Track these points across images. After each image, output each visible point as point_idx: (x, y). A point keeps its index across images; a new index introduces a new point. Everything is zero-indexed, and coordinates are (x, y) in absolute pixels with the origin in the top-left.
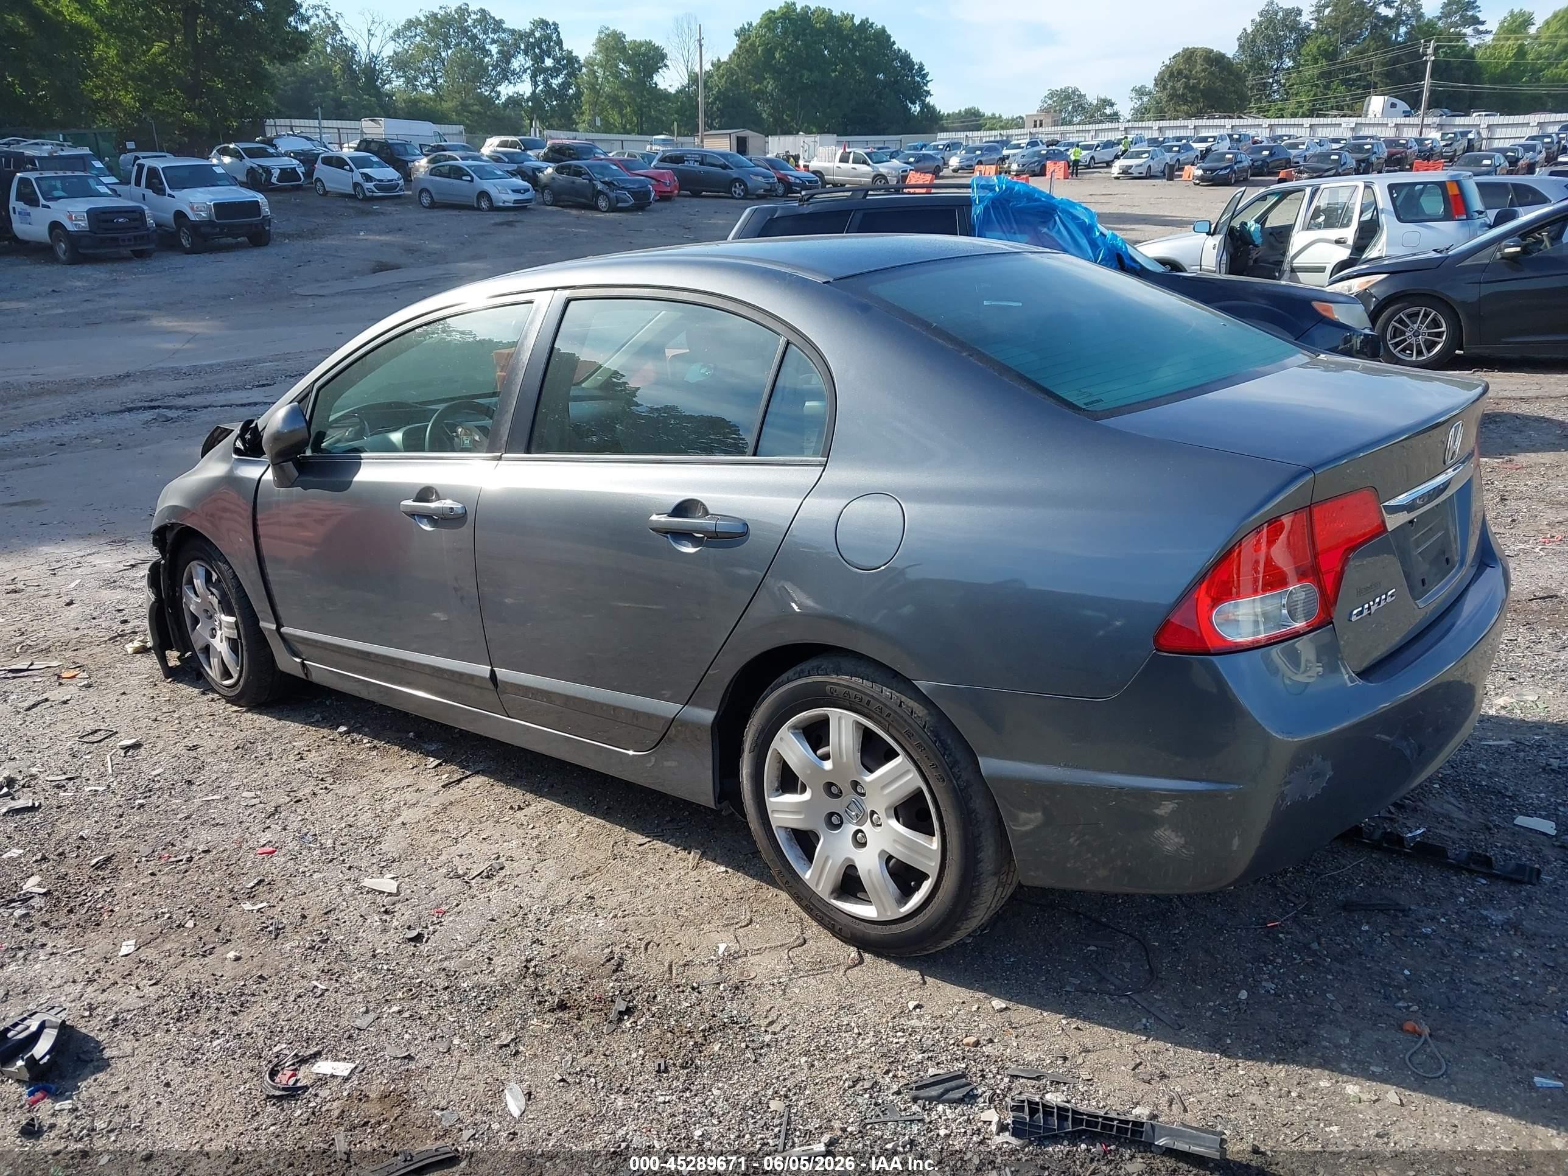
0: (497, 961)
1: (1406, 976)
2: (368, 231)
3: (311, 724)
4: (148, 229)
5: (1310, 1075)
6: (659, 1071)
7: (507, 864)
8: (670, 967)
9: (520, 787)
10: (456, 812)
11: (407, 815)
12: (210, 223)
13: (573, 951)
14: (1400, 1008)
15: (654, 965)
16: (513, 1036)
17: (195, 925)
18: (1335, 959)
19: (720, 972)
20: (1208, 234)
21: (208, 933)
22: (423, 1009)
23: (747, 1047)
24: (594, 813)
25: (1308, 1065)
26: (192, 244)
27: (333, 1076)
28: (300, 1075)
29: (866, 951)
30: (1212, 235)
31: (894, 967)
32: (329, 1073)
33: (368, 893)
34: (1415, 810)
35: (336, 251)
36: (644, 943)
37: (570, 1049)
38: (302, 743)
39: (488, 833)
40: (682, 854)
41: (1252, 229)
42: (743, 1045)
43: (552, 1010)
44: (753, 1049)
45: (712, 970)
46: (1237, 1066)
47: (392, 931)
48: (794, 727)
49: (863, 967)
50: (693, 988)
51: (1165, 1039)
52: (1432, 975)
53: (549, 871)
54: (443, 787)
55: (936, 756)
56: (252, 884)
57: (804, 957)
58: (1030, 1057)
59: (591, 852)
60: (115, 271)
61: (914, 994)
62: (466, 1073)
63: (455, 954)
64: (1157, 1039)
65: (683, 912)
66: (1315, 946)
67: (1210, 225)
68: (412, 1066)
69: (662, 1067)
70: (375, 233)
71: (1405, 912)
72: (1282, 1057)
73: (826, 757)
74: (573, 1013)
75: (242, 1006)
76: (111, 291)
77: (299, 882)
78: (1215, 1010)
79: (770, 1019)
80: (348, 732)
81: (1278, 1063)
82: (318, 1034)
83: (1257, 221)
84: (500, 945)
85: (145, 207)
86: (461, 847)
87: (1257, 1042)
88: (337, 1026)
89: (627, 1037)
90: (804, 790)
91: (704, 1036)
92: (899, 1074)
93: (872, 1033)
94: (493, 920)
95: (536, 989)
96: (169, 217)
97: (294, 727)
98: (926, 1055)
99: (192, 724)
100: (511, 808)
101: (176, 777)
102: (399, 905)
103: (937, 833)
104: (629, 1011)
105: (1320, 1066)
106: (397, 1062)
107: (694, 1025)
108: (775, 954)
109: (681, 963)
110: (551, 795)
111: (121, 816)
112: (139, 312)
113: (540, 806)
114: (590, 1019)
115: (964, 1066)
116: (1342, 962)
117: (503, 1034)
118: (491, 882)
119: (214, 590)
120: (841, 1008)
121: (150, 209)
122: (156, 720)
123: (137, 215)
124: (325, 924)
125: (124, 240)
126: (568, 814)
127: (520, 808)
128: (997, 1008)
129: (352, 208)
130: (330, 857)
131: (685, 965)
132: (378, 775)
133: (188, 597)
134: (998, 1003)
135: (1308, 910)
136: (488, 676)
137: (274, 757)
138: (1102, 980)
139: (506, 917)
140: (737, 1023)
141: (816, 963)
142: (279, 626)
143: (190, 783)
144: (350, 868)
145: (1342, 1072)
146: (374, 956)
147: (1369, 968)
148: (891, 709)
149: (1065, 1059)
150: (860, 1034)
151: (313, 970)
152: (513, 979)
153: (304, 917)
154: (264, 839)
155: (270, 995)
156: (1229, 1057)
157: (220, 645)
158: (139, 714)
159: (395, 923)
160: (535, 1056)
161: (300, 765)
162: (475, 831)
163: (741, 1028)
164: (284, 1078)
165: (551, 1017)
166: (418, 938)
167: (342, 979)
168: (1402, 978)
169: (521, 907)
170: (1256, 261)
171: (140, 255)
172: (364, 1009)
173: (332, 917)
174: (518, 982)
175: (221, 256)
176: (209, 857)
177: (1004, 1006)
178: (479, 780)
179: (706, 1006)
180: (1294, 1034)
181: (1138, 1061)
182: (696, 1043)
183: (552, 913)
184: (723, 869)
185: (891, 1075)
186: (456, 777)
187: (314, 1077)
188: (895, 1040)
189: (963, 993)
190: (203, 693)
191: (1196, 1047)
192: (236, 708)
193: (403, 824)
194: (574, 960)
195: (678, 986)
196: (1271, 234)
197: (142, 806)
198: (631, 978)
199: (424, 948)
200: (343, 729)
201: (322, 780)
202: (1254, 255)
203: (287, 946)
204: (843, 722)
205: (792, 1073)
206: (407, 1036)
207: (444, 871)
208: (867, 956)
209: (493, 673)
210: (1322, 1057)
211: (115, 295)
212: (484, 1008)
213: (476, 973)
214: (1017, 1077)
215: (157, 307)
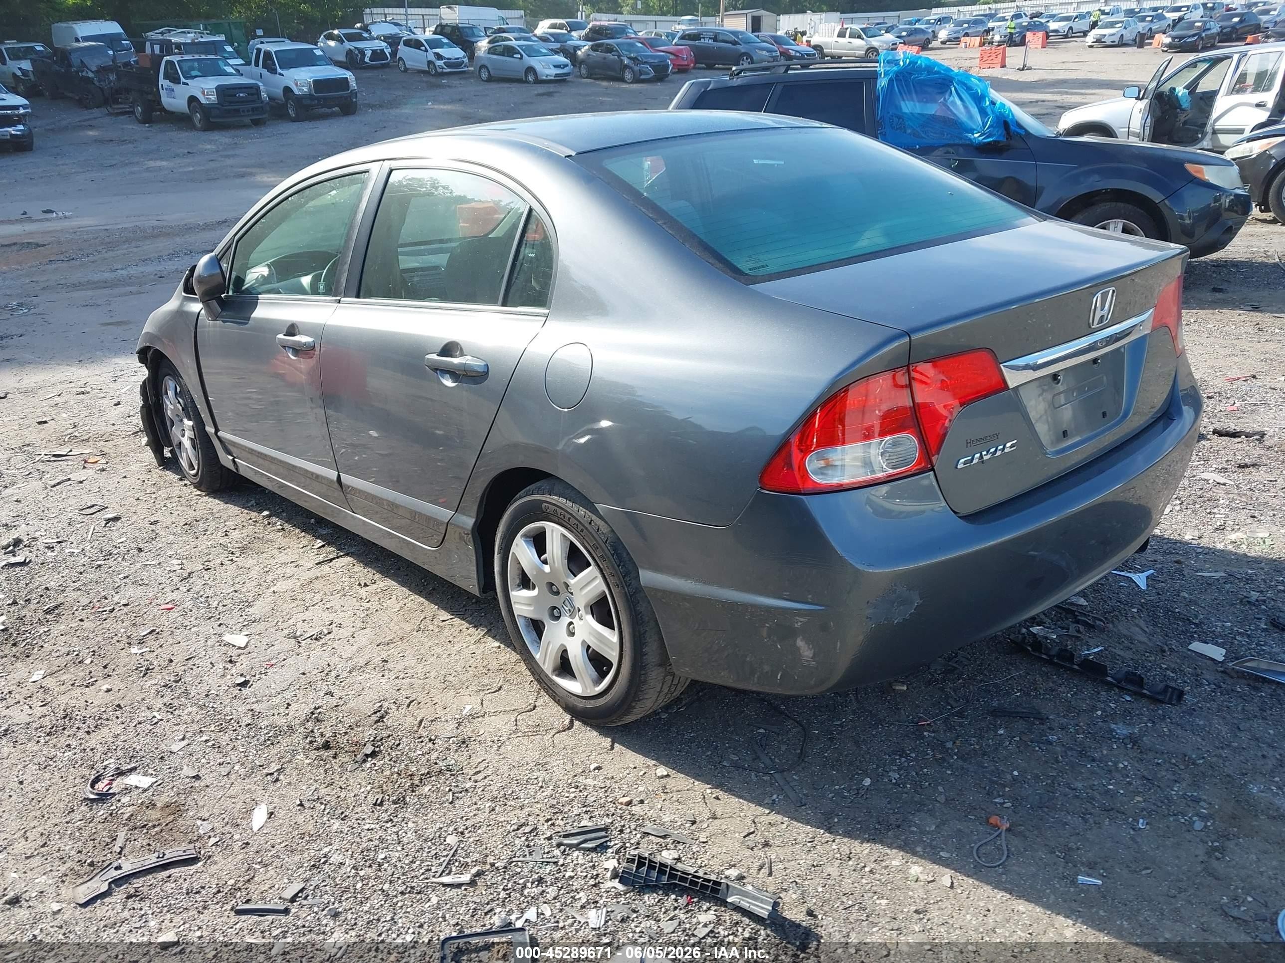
0: (294, 707)
1: (1013, 776)
2: (435, 101)
3: (246, 508)
4: (262, 102)
5: (888, 854)
6: (375, 804)
7: (335, 630)
8: (421, 721)
9: (374, 569)
10: (317, 585)
11: (281, 586)
12: (310, 96)
13: (352, 704)
14: (996, 803)
15: (409, 719)
16: (279, 767)
17: (92, 662)
18: (961, 757)
19: (457, 729)
20: (1138, 98)
21: (98, 670)
22: (224, 739)
23: (450, 790)
24: (420, 593)
25: (890, 846)
26: (297, 114)
27: (137, 787)
28: (115, 784)
29: (577, 719)
30: (1141, 100)
31: (594, 733)
32: (134, 784)
33: (225, 645)
34: (1102, 630)
35: (407, 118)
36: (409, 701)
37: (317, 781)
38: (231, 523)
39: (332, 604)
40: (472, 630)
41: (1180, 94)
42: (447, 789)
43: (317, 749)
44: (454, 793)
45: (452, 725)
46: (834, 841)
47: (229, 677)
48: (525, 536)
49: (570, 732)
50: (430, 740)
51: (784, 813)
52: (1036, 777)
53: (363, 638)
54: (317, 564)
55: (613, 566)
56: (145, 633)
57: (527, 720)
58: (666, 819)
59: (402, 625)
60: (237, 136)
61: (599, 758)
62: (233, 793)
63: (265, 698)
64: (778, 813)
65: (451, 678)
66: (949, 745)
67: (1140, 91)
68: (197, 784)
69: (379, 802)
70: (440, 103)
71: (1043, 720)
72: (875, 836)
73: (545, 562)
74: (331, 753)
75: (96, 727)
76: (231, 152)
77: (180, 635)
78: (838, 793)
79: (478, 769)
80: (269, 516)
81: (868, 842)
82: (141, 753)
83: (1186, 88)
84: (300, 694)
85: (260, 84)
86: (308, 615)
87: (859, 823)
88: (157, 748)
89: (364, 774)
90: (534, 588)
91: (421, 779)
92: (557, 822)
93: (551, 787)
94: (304, 674)
95: (312, 731)
96: (279, 92)
97: (233, 509)
98: (584, 809)
99: (162, 504)
100: (360, 584)
101: (133, 545)
102: (242, 657)
103: (616, 629)
104: (374, 754)
105: (900, 848)
106: (188, 780)
107: (418, 770)
108: (506, 717)
109: (431, 719)
110: (394, 577)
111: (81, 573)
112: (249, 170)
113: (382, 585)
114: (344, 758)
115: (610, 821)
116: (965, 761)
117: (273, 765)
118: (318, 643)
119: (180, 400)
120: (537, 764)
121: (264, 85)
122: (138, 499)
123: (254, 91)
124: (183, 668)
125: (243, 111)
126: (401, 591)
127: (366, 585)
128: (659, 774)
129: (426, 82)
130: (210, 615)
131: (432, 721)
132: (275, 552)
133: (167, 405)
134: (662, 771)
135: (960, 714)
136: (335, 479)
137: (208, 533)
138: (757, 758)
139: (316, 671)
140: (450, 771)
141: (534, 726)
142: (217, 430)
143: (140, 550)
144: (220, 625)
145: (915, 854)
146: (207, 696)
147: (986, 767)
148: (583, 526)
149: (694, 823)
150: (542, 787)
151: (159, 703)
152: (299, 722)
153: (171, 661)
154: (170, 597)
155: (120, 720)
156: (831, 833)
157: (187, 443)
158: (129, 494)
159: (234, 671)
160: (290, 784)
161: (224, 540)
162: (324, 602)
163: (452, 775)
164: (101, 786)
165: (313, 754)
166: (244, 684)
167: (176, 712)
168: (1009, 777)
169: (329, 665)
170: (1185, 123)
171: (257, 123)
172: (181, 737)
173: (191, 662)
174: (302, 724)
175: (317, 124)
176: (126, 609)
177: (665, 773)
178: (349, 559)
179: (434, 756)
180: (892, 819)
181: (752, 830)
182: (412, 784)
183: (350, 672)
184: (497, 644)
185: (550, 823)
186: (331, 556)
187: (123, 786)
188: (567, 795)
189: (638, 760)
190: (181, 480)
191: (807, 823)
192: (199, 492)
193: (274, 592)
194: (351, 710)
195: (420, 738)
196: (1201, 98)
197: (100, 566)
198: (387, 728)
199: (245, 691)
200: (266, 513)
201: (232, 553)
202: (1182, 118)
203: (149, 683)
204: (554, 534)
205: (475, 815)
206: (203, 761)
207: (286, 632)
208: (577, 723)
209: (339, 476)
210: (904, 841)
211: (233, 156)
212: (269, 742)
213: (274, 715)
214: (648, 834)
215: (262, 166)
